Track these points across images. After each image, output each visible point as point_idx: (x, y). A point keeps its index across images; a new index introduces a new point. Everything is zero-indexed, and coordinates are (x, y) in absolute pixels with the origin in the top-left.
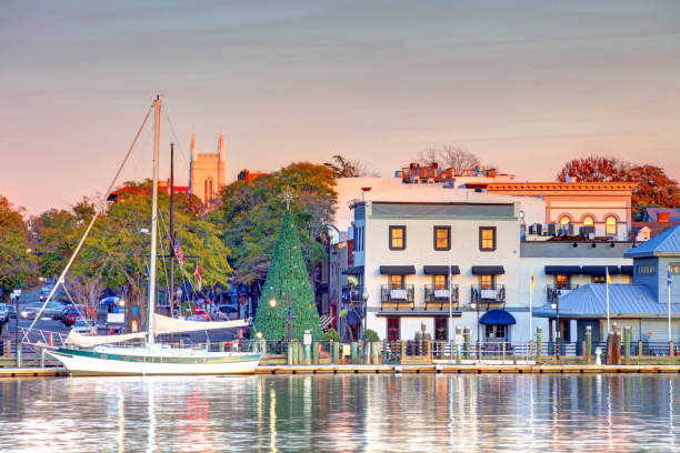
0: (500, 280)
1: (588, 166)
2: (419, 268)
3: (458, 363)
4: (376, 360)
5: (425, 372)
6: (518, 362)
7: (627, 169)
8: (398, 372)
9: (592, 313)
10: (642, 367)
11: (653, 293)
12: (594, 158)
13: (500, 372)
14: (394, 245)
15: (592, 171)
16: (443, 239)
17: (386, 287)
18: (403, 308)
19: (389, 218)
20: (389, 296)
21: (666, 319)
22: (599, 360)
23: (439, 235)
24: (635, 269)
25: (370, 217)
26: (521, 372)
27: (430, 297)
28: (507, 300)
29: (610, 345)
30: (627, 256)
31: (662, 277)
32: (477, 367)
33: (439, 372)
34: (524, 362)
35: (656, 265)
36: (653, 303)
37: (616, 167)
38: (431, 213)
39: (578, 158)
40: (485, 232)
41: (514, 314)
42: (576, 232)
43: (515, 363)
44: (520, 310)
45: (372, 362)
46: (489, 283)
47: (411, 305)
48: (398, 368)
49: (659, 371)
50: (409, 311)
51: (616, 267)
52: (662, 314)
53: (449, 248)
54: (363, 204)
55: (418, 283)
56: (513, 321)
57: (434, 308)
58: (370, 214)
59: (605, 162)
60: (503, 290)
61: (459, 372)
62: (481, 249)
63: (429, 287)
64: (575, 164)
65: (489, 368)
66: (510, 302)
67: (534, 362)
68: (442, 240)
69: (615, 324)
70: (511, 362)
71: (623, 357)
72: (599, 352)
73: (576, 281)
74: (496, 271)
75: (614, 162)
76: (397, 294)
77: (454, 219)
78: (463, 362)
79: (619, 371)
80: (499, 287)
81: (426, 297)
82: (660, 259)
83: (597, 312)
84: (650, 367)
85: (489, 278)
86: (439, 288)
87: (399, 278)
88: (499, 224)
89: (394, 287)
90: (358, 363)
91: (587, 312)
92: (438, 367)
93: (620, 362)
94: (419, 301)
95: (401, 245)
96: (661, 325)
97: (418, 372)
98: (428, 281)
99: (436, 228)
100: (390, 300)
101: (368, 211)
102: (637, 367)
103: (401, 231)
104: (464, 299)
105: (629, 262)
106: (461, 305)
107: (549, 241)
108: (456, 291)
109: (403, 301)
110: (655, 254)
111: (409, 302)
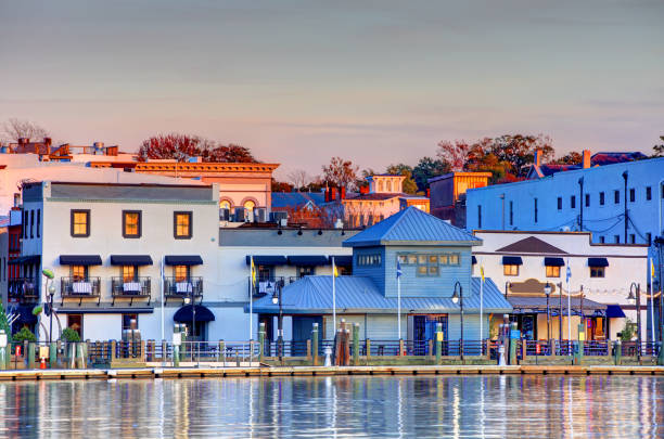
0: (197, 272)
1: (168, 145)
2: (105, 258)
3: (176, 366)
4: (82, 363)
5: (142, 376)
6: (242, 364)
7: (210, 149)
8: (111, 377)
9: (316, 308)
10: (375, 368)
11: (378, 285)
12: (175, 136)
13: (225, 375)
14: (76, 232)
15: (173, 151)
16: (133, 225)
17: (67, 279)
18: (87, 303)
19: (71, 200)
20: (71, 289)
21: (395, 315)
22: (328, 361)
23: (129, 220)
24: (354, 260)
25: (48, 199)
26: (247, 375)
27: (117, 290)
28: (204, 294)
29: (339, 343)
30: (345, 245)
31: (390, 268)
32: (200, 370)
33: (157, 376)
34: (247, 364)
35: (383, 255)
36: (379, 297)
37: (198, 146)
38: (120, 195)
39: (157, 136)
40: (180, 217)
41: (212, 309)
42: (266, 218)
43: (238, 366)
44: (219, 305)
45: (77, 366)
46: (184, 275)
47: (97, 300)
48: (111, 372)
49: (393, 373)
50: (94, 308)
51: (323, 257)
52: (390, 309)
53: (139, 235)
54: (39, 185)
55: (105, 275)
56: (212, 318)
57: (122, 304)
58: (49, 196)
59: (187, 140)
60: (200, 283)
61: (180, 376)
62: (176, 237)
63: (117, 279)
64: (154, 142)
65: (214, 370)
66: (208, 297)
67: (257, 364)
68: (131, 226)
69: (343, 320)
70: (234, 364)
71: (351, 357)
72: (329, 352)
73: (281, 273)
74: (192, 262)
75: (196, 141)
76: (80, 287)
77: (146, 202)
78: (181, 364)
79: (350, 373)
80: (195, 280)
81: (113, 291)
82: (387, 249)
83: (321, 308)
84: (383, 368)
85: (184, 269)
86: (128, 280)
87: (82, 270)
88: (196, 209)
89: (76, 279)
90: (62, 368)
91: (310, 307)
92: (157, 371)
93: (348, 363)
94: (105, 295)
95: (84, 232)
96: (389, 320)
97: (133, 376)
98: (115, 273)
99: (125, 213)
100: (73, 294)
101: (47, 192)
102: (370, 369)
103: (84, 216)
104: (157, 293)
105: (348, 252)
106: (152, 300)
107: (241, 227)
108: (148, 283)
109: (86, 295)
110: (383, 243)
111: (93, 297)
